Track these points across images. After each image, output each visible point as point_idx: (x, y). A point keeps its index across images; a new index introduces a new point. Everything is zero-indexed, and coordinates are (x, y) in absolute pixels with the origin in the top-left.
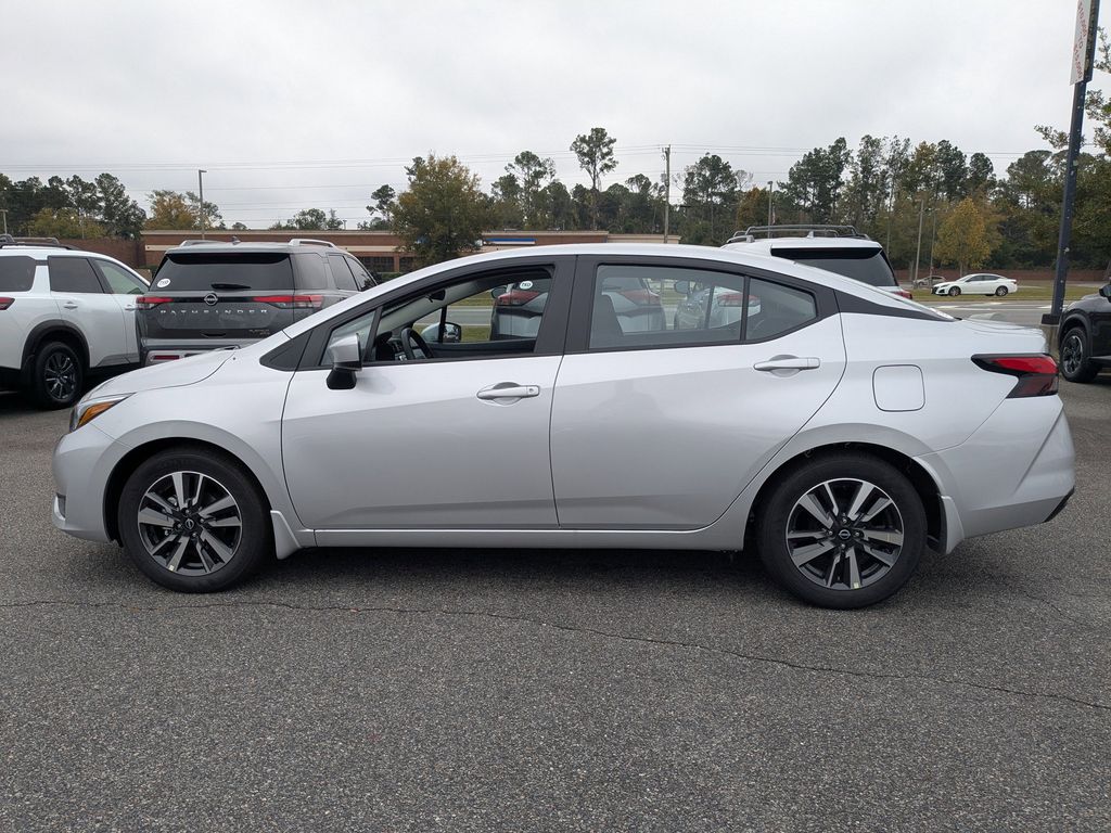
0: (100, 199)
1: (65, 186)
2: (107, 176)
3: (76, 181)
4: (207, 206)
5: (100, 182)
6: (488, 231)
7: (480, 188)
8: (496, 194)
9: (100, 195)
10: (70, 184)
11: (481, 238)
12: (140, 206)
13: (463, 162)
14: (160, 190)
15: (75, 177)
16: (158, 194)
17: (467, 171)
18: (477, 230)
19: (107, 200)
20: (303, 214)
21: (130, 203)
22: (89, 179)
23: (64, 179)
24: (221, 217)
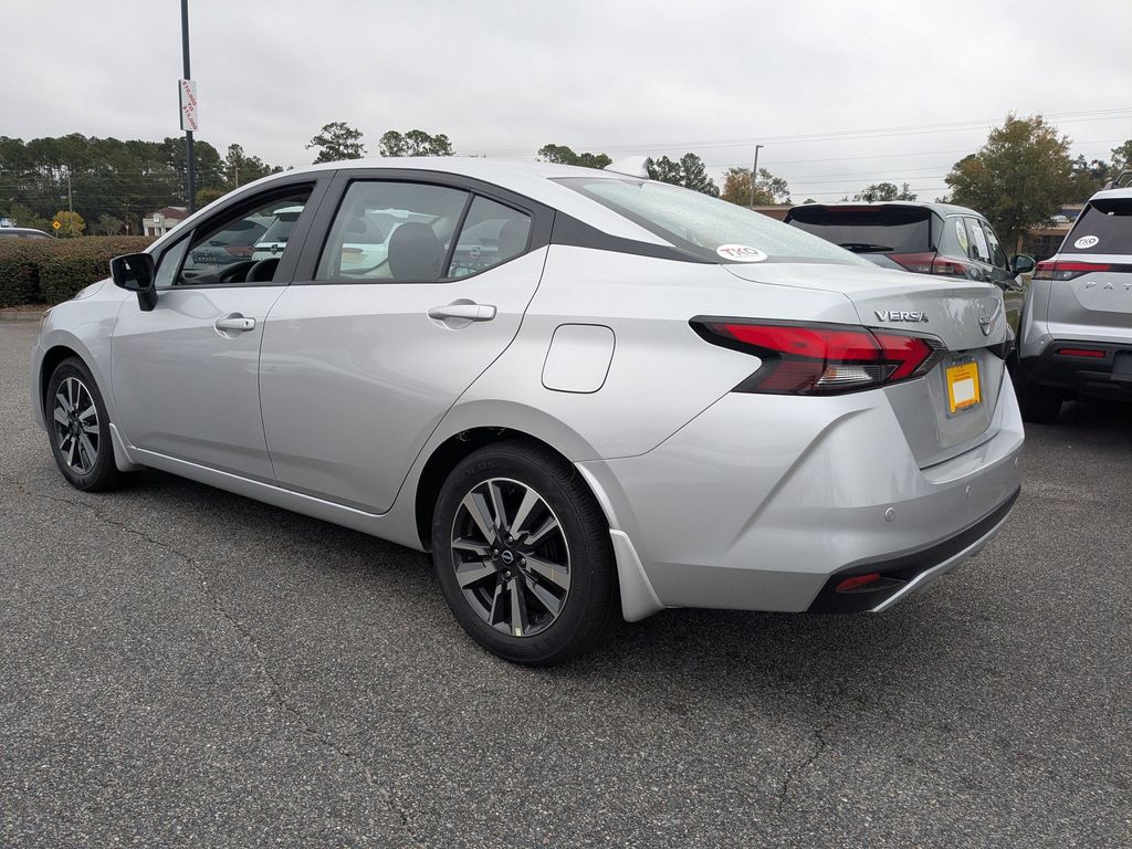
0: (682, 178)
1: (655, 166)
2: (691, 156)
3: (666, 160)
4: (777, 182)
5: (684, 162)
6: (1072, 203)
7: (1069, 152)
8: (1118, 161)
9: (682, 174)
10: (659, 164)
11: (1060, 212)
12: (715, 184)
13: (1050, 122)
14: (735, 168)
15: (665, 157)
16: (733, 171)
17: (1054, 132)
18: (1057, 202)
19: (689, 179)
20: (873, 188)
21: (707, 181)
22: (675, 159)
23: (655, 161)
24: (788, 193)
